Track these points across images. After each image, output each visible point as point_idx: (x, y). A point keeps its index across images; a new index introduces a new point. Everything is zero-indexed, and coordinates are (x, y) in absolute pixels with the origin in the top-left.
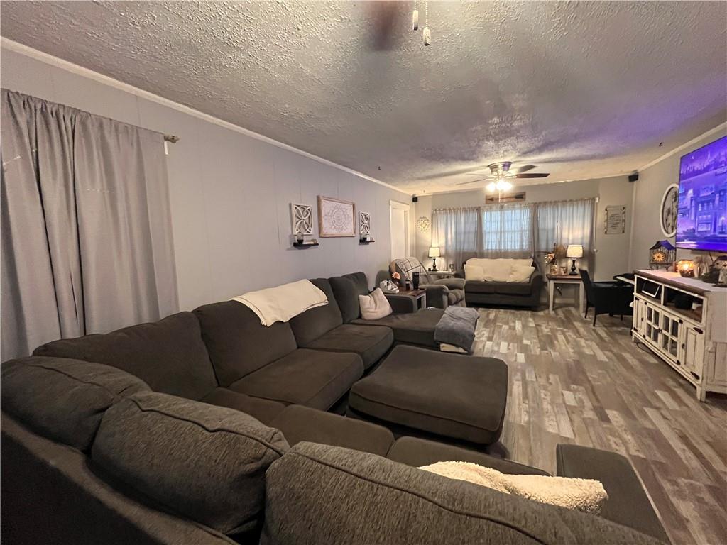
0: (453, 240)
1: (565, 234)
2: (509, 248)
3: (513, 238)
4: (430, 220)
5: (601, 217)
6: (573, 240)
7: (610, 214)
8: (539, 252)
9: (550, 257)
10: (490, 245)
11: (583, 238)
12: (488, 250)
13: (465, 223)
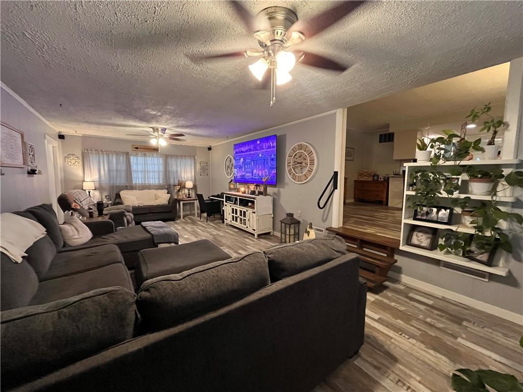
0: (107, 176)
1: (183, 175)
2: (151, 182)
3: (154, 176)
4: (80, 157)
5: (198, 166)
6: (187, 178)
7: (202, 165)
8: (170, 185)
9: (178, 188)
10: (138, 180)
11: (191, 178)
12: (136, 184)
13: (117, 163)
